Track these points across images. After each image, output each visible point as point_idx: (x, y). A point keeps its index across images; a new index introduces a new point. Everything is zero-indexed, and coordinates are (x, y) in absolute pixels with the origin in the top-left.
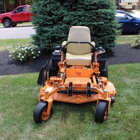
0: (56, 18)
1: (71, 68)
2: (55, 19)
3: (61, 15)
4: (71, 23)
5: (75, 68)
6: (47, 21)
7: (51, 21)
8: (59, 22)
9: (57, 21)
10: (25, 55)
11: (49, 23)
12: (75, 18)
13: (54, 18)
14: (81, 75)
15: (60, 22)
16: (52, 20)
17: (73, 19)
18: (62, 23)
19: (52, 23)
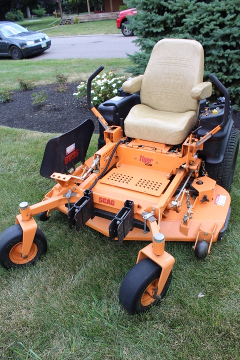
0: (172, 20)
1: (130, 144)
2: (169, 21)
3: (182, 11)
4: (201, 30)
5: (141, 146)
6: (153, 26)
7: (162, 25)
8: (178, 28)
9: (174, 26)
10: (100, 95)
11: (155, 30)
12: (211, 17)
13: (167, 18)
14: (151, 165)
15: (180, 29)
16: (164, 22)
17: (206, 19)
18: (184, 31)
19: (163, 29)
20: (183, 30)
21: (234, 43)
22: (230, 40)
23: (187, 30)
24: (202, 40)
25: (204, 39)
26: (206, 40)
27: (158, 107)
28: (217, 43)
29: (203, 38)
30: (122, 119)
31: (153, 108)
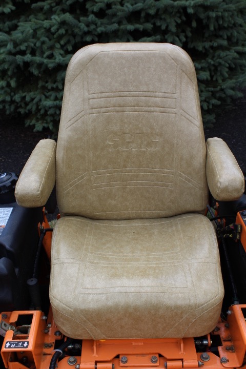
18: (54, 9)
19: (14, 8)
20: (51, 7)
21: (149, 26)
22: (142, 21)
23: (59, 8)
24: (96, 25)
25: (99, 22)
26: (102, 24)
27: (104, 213)
28: (122, 27)
29: (97, 19)
30: (32, 282)
31: (93, 218)
